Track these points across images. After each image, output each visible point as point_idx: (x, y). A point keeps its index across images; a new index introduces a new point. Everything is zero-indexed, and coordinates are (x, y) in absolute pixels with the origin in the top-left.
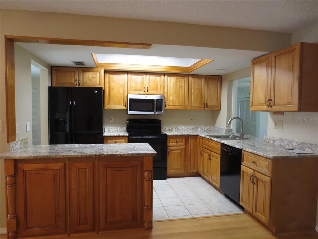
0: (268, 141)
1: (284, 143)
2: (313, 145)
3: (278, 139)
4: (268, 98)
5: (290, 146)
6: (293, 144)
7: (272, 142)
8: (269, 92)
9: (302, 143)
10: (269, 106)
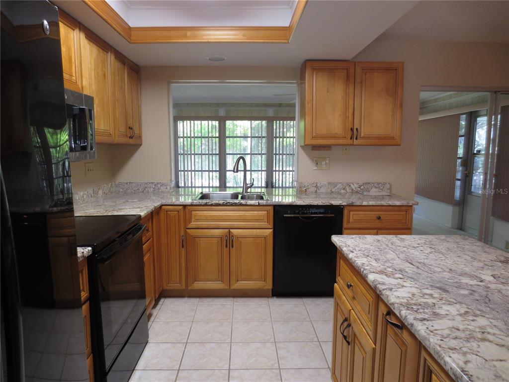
0: (305, 190)
1: (337, 187)
2: (380, 183)
3: (326, 183)
4: (350, 126)
5: (348, 191)
6: (353, 187)
7: (313, 189)
8: (351, 119)
9: (366, 184)
10: (351, 138)
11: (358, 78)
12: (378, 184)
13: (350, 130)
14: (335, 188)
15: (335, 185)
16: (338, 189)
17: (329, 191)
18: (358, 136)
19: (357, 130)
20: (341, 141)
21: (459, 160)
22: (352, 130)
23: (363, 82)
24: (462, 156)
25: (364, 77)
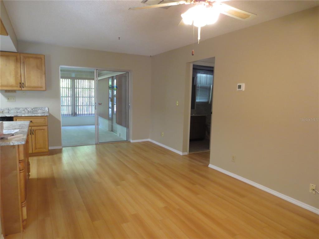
3: (13, 108)
4: (19, 81)
5: (26, 111)
6: (28, 110)
7: (7, 111)
8: (19, 78)
9: (35, 108)
10: (20, 87)
11: (22, 61)
12: (42, 108)
13: (19, 84)
14: (19, 110)
15: (19, 109)
16: (20, 110)
17: (16, 111)
18: (24, 86)
19: (23, 83)
20: (15, 88)
21: (110, 99)
22: (20, 83)
23: (25, 62)
24: (111, 97)
25: (25, 60)
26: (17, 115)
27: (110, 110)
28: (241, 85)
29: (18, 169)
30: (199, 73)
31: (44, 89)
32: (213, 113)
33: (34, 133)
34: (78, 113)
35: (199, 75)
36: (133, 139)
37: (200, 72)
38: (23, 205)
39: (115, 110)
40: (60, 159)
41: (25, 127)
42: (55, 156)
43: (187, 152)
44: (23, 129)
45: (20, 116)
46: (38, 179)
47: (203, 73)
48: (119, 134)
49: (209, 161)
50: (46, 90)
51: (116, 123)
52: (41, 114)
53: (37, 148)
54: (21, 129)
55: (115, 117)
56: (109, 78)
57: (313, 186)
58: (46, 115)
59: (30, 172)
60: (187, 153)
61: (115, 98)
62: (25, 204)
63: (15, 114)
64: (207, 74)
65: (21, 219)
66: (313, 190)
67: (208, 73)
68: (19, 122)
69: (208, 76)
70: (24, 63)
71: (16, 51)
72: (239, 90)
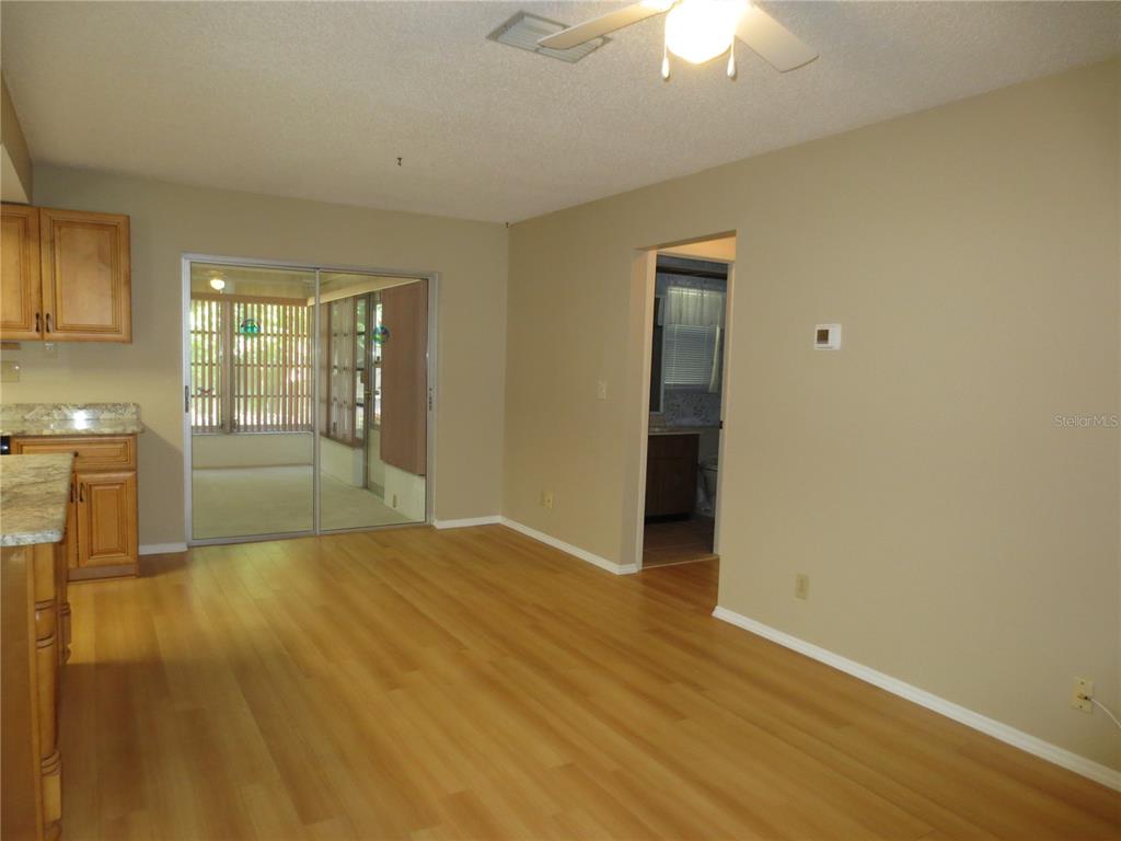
2: (118, 404)
3: (11, 405)
4: (34, 309)
6: (67, 411)
8: (35, 297)
9: (91, 406)
10: (37, 330)
11: (46, 236)
12: (115, 406)
13: (34, 317)
14: (31, 414)
15: (30, 408)
16: (36, 414)
17: (18, 417)
18: (50, 327)
19: (48, 316)
20: (19, 334)
21: (359, 373)
22: (37, 316)
23: (56, 241)
24: (363, 366)
25: (57, 233)
26: (24, 432)
27: (360, 412)
28: (827, 331)
29: (32, 636)
30: (676, 285)
31: (123, 335)
32: (726, 425)
33: (84, 497)
34: (242, 423)
35: (675, 292)
36: (442, 518)
37: (679, 283)
38: (49, 770)
39: (378, 411)
40: (180, 591)
41: (57, 477)
42: (160, 579)
43: (634, 562)
44: (49, 485)
45: (36, 434)
46: (101, 667)
47: (688, 284)
48: (391, 501)
49: (714, 596)
50: (131, 341)
51: (382, 458)
52: (110, 427)
53: (95, 551)
54: (42, 483)
55: (375, 436)
56: (356, 298)
57: (1082, 683)
58: (129, 431)
59: (70, 642)
60: (635, 567)
61: (378, 371)
62: (54, 766)
63: (18, 428)
64: (702, 289)
65: (39, 819)
66: (1086, 698)
67: (706, 286)
68: (31, 456)
69: (706, 294)
70: (53, 241)
71: (26, 201)
72: (821, 345)
